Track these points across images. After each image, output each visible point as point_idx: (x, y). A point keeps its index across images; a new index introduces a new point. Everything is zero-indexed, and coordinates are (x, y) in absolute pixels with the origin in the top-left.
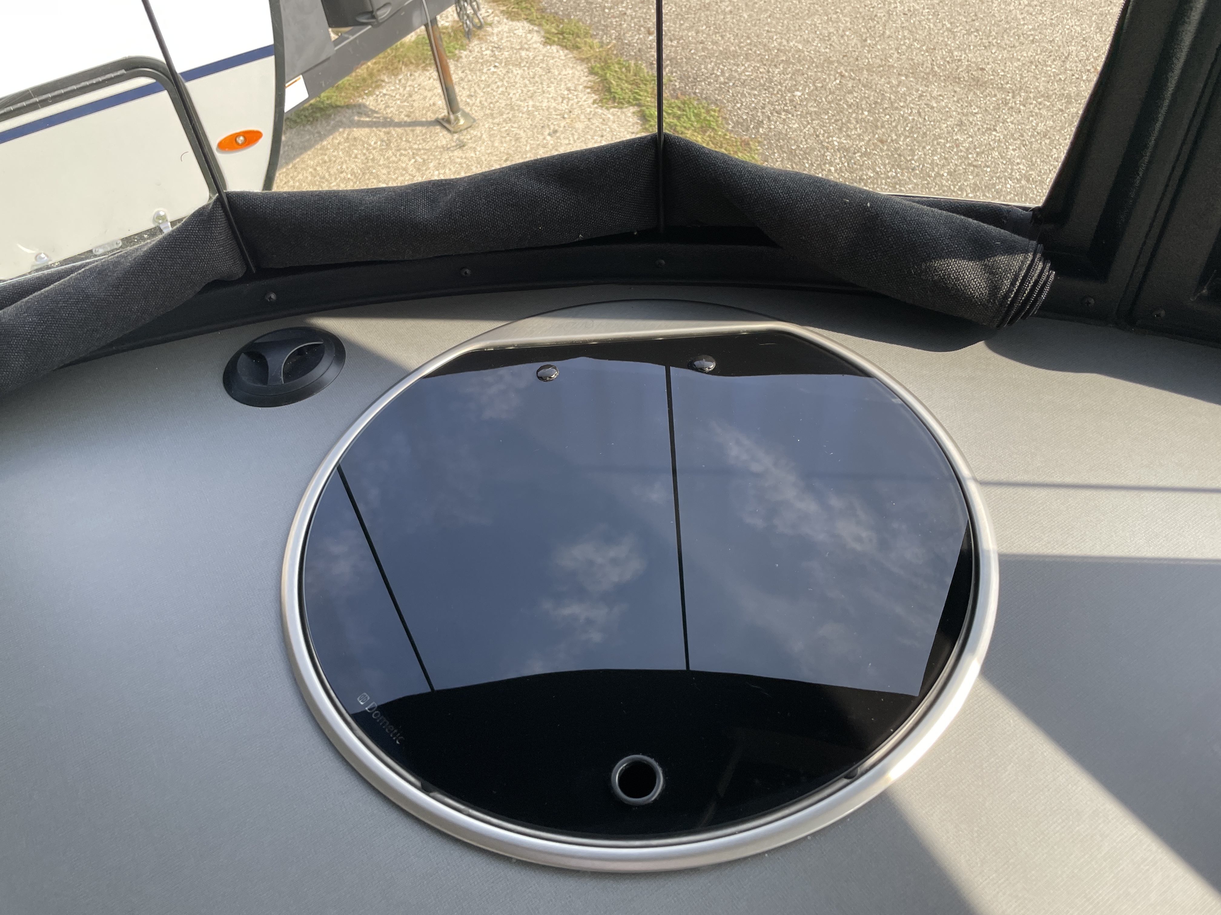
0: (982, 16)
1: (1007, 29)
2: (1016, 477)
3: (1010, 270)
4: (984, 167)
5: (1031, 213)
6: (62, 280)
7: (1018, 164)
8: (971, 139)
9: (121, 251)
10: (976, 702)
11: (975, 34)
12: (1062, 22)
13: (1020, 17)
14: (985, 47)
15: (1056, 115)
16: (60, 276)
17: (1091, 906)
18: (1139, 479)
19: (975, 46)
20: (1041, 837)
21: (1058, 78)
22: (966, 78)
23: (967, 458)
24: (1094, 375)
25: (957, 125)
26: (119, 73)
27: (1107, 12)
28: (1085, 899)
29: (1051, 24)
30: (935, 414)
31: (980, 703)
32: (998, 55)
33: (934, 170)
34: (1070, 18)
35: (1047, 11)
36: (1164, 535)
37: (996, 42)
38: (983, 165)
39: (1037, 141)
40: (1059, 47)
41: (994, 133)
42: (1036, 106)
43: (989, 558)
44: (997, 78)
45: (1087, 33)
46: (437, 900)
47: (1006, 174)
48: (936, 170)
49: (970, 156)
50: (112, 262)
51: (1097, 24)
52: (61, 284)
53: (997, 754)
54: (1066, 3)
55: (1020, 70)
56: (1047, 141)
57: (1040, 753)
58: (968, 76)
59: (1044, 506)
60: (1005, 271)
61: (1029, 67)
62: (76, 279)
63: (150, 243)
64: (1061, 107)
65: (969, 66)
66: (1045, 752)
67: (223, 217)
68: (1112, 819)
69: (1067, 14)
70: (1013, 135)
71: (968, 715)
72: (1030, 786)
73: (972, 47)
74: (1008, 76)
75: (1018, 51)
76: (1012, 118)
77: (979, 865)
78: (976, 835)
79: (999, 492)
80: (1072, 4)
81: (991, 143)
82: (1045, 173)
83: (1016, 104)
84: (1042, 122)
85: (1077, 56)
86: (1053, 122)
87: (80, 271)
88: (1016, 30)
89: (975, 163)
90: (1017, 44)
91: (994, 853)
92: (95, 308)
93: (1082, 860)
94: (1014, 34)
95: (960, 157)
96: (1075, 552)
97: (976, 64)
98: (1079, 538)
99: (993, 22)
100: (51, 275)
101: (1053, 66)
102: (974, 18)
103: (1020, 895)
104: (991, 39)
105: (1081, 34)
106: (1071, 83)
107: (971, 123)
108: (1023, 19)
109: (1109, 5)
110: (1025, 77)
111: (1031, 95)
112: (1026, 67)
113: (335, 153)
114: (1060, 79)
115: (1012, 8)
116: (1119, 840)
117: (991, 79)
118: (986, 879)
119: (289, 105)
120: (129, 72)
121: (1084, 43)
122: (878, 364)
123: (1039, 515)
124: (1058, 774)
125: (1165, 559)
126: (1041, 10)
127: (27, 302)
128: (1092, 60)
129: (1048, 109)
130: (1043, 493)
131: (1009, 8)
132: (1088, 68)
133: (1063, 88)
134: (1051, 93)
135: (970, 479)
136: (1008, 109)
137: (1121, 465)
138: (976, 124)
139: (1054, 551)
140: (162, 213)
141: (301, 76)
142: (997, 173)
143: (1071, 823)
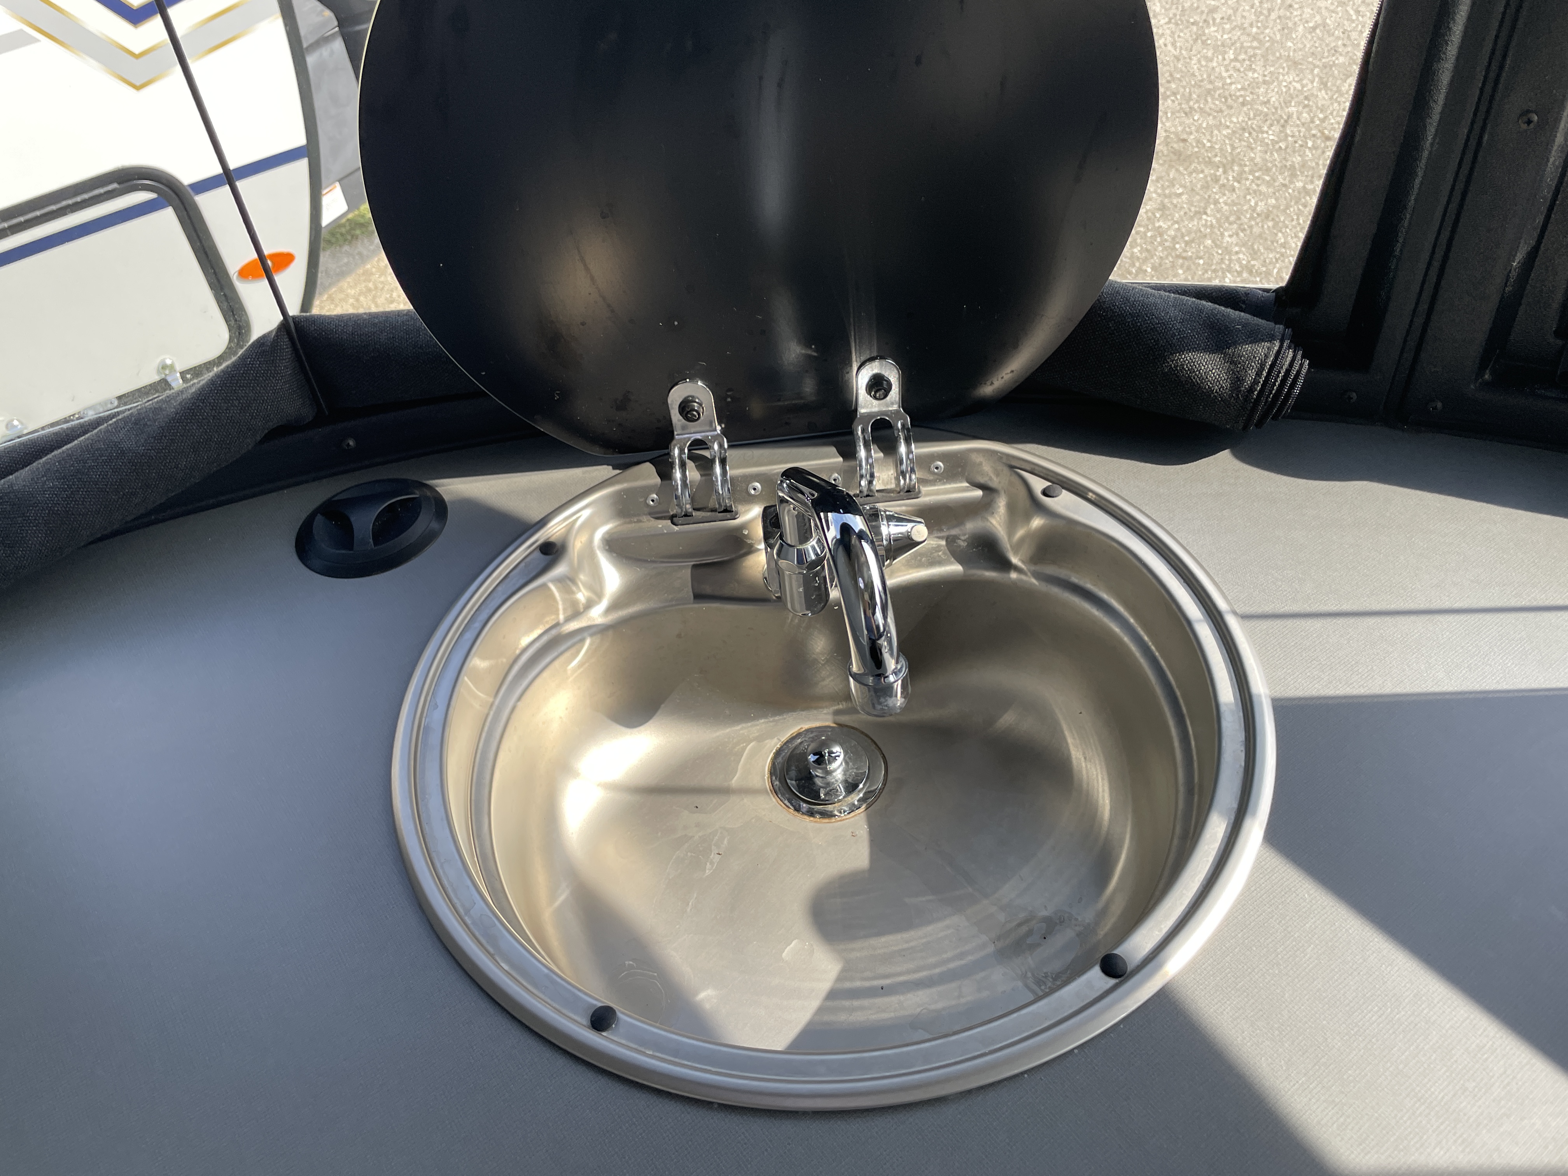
0: (1178, 76)
1: (1210, 89)
2: (1283, 607)
3: (1255, 357)
4: (1196, 259)
5: (1274, 294)
6: (89, 434)
7: (1237, 253)
8: (1176, 226)
9: (158, 397)
10: (1261, 876)
11: (1173, 98)
12: (1277, 78)
13: (1225, 74)
14: (1186, 114)
15: (1278, 191)
16: (85, 428)
17: (1423, 1107)
18: (1430, 601)
19: (1173, 113)
20: (1355, 1030)
21: (1277, 147)
22: (1165, 152)
23: (1223, 589)
24: (1365, 483)
25: (1159, 209)
26: (110, 187)
27: (1331, 63)
28: (1415, 1099)
29: (1265, 82)
30: (1179, 539)
31: (1267, 877)
32: (1202, 123)
33: (1134, 265)
34: (1288, 73)
35: (1258, 66)
36: (1466, 665)
37: (1199, 107)
38: (1194, 256)
39: (1257, 224)
40: (1276, 109)
41: (1204, 217)
42: (1253, 181)
43: (1261, 703)
44: (1203, 151)
45: (1309, 90)
46: (623, 1160)
47: (1224, 266)
48: (1137, 264)
49: (1177, 246)
50: (151, 408)
51: (1321, 78)
52: (88, 439)
53: (1292, 936)
54: (1280, 55)
55: (1230, 139)
56: (1270, 224)
57: (1344, 930)
58: (1168, 150)
59: (1321, 639)
60: (1248, 359)
61: (1240, 135)
62: (107, 431)
63: (198, 383)
64: (1283, 182)
65: (1168, 137)
66: (1350, 929)
67: (289, 346)
68: (1438, 1003)
69: (1283, 68)
70: (1227, 218)
71: (1253, 892)
72: (1336, 970)
73: (1169, 115)
74: (1217, 147)
75: (1226, 116)
76: (1225, 198)
77: (1284, 1068)
78: (1277, 1032)
79: (1265, 627)
80: (1289, 56)
81: (1202, 229)
82: (1270, 263)
83: (1228, 180)
84: (1262, 201)
85: (1298, 119)
86: (1276, 199)
87: (110, 422)
88: (1221, 91)
89: (1184, 255)
90: (1224, 108)
91: (1300, 1053)
92: (133, 465)
93: (1407, 1053)
94: (1219, 95)
95: (1165, 249)
96: (1363, 691)
97: (1176, 134)
98: (1366, 675)
99: (1193, 83)
100: (72, 429)
101: (1270, 132)
102: (1169, 78)
103: (1337, 1100)
104: (1191, 103)
105: (1301, 92)
106: (1294, 152)
107: (1176, 206)
108: (1230, 77)
109: (1333, 55)
110: (1237, 148)
111: (1247, 169)
112: (1238, 136)
113: (382, 279)
114: (1280, 147)
115: (1215, 64)
116: (1448, 1026)
117: (1196, 152)
118: (1294, 1085)
119: (327, 218)
120: (122, 186)
121: (1306, 102)
122: (1105, 484)
123: (1315, 651)
124: (1368, 953)
125: (1471, 693)
126: (1251, 65)
127: (46, 463)
128: (1318, 122)
129: (1269, 184)
130: (1318, 623)
131: (1210, 65)
132: (1314, 132)
133: (1285, 159)
134: (1270, 165)
135: (1228, 612)
136: (1220, 188)
137: (1407, 586)
138: (1182, 208)
139: (1337, 692)
140: (169, 362)
141: (337, 184)
142: (1212, 265)
143: (1389, 1010)
